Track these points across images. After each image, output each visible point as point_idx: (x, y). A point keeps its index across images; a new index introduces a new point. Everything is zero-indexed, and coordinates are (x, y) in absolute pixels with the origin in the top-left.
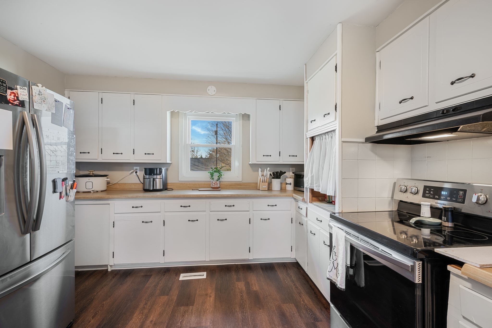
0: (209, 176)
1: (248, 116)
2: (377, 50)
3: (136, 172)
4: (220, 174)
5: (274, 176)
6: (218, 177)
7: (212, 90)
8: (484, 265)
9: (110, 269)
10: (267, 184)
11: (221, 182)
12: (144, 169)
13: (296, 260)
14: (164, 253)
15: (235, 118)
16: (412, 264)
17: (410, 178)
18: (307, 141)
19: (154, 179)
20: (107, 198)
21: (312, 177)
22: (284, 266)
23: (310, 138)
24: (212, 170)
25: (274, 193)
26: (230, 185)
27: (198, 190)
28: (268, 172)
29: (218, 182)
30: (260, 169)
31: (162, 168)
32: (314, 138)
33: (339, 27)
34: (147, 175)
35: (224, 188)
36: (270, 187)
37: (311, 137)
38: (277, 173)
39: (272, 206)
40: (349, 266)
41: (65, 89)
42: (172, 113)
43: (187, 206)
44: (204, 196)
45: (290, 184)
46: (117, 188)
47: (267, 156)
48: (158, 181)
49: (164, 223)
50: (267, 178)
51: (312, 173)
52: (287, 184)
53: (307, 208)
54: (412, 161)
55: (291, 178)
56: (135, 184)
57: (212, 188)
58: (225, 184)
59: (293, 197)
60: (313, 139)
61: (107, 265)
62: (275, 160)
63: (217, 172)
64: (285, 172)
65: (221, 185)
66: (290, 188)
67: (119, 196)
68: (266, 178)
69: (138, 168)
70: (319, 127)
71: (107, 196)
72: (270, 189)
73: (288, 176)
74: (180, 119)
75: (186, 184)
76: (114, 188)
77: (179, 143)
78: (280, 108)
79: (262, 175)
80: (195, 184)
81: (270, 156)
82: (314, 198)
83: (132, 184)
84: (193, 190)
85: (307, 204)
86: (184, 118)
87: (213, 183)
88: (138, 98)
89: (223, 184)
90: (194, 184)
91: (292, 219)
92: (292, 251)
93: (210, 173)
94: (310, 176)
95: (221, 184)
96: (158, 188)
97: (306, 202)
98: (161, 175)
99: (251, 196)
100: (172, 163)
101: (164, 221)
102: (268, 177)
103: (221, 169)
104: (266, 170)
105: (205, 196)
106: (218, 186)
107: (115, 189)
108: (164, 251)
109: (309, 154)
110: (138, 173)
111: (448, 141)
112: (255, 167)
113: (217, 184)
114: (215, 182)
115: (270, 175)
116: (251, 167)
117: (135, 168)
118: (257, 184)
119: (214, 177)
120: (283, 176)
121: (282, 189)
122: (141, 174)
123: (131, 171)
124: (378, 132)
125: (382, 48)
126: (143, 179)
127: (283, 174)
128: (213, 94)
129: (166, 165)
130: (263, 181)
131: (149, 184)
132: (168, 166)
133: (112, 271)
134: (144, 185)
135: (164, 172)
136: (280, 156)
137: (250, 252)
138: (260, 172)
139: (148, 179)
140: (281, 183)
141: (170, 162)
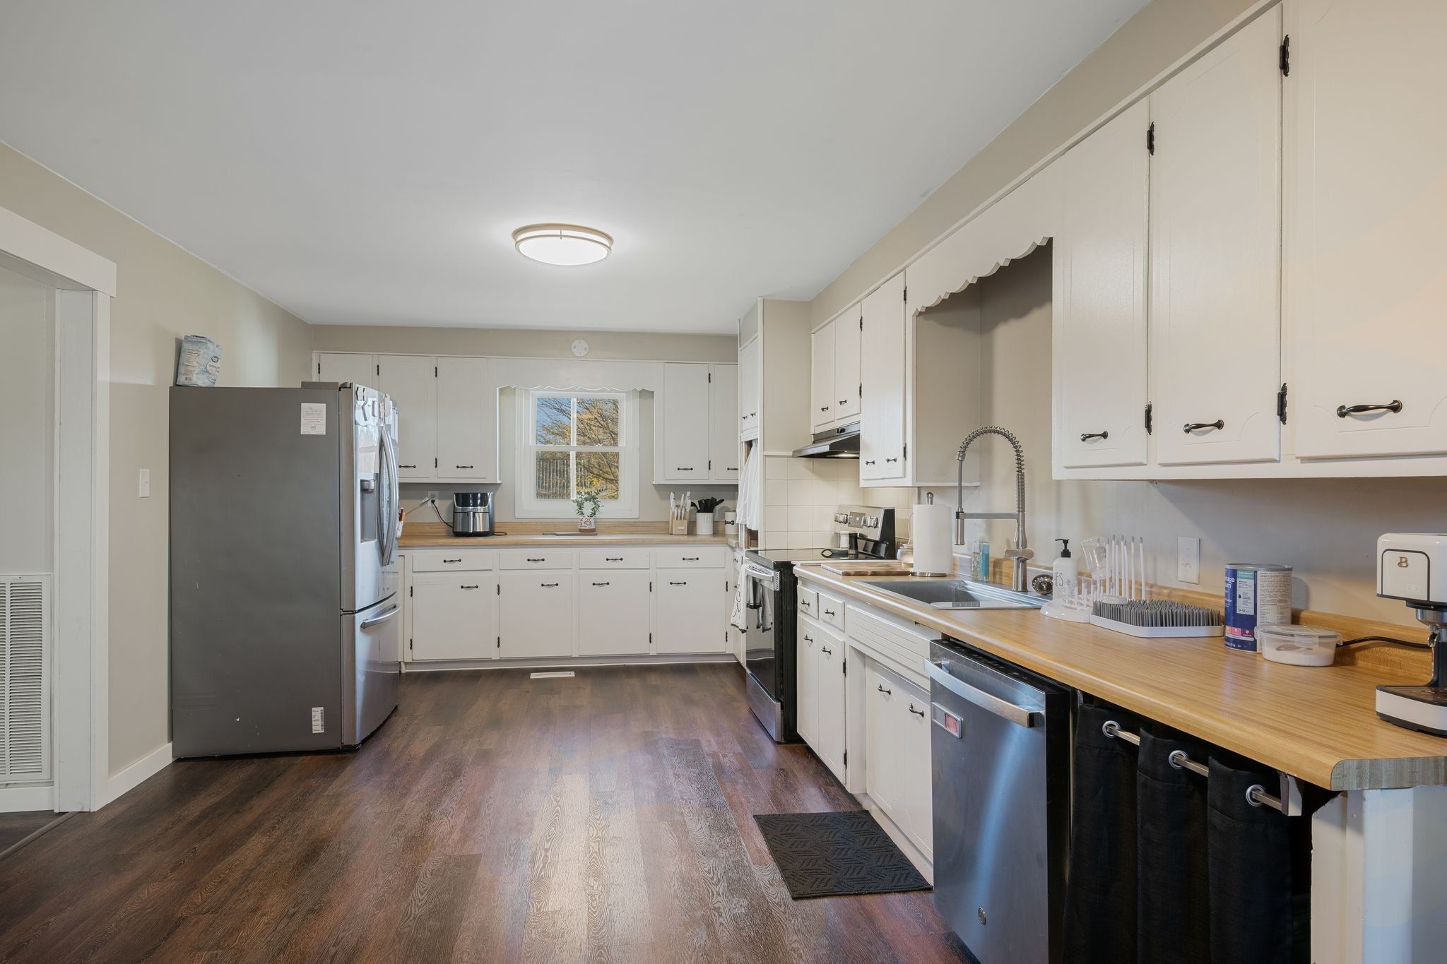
0: (574, 508)
3: (433, 502)
4: (595, 503)
5: (700, 507)
6: (592, 509)
7: (580, 347)
9: (404, 670)
10: (686, 522)
11: (598, 521)
12: (454, 495)
13: (732, 653)
14: (499, 642)
15: (624, 394)
16: (774, 575)
18: (742, 446)
19: (474, 514)
21: (745, 506)
23: (745, 442)
24: (580, 496)
25: (698, 538)
26: (615, 526)
27: (554, 534)
28: (687, 501)
29: (592, 519)
30: (672, 495)
31: (488, 493)
32: (751, 443)
33: (760, 300)
34: (459, 506)
35: (604, 530)
36: (694, 529)
37: (748, 441)
38: (706, 501)
39: (691, 559)
40: (753, 605)
41: (312, 350)
42: (500, 390)
43: (538, 559)
44: (568, 543)
45: (733, 523)
47: (685, 469)
48: (479, 517)
49: (499, 590)
50: (685, 510)
51: (745, 499)
52: (726, 523)
53: (742, 558)
55: (731, 511)
56: (431, 524)
57: (581, 530)
58: (605, 524)
59: (727, 544)
60: (749, 444)
61: (401, 662)
62: (701, 476)
63: (590, 501)
64: (722, 501)
65: (596, 525)
66: (731, 529)
67: (422, 542)
68: (683, 511)
69: (437, 493)
70: (750, 428)
72: (694, 531)
73: (730, 508)
74: (517, 398)
75: (529, 524)
76: (407, 530)
77: (517, 445)
78: (709, 378)
79: (677, 506)
80: (548, 525)
81: (691, 469)
83: (426, 524)
84: (543, 534)
85: (743, 550)
86: (523, 397)
87: (582, 521)
88: (444, 363)
89: (600, 523)
90: (545, 525)
91: (727, 583)
92: (727, 641)
93: (577, 502)
94: (742, 504)
95: (598, 524)
96: (480, 528)
97: (741, 548)
98: (487, 506)
99: (653, 543)
100: (500, 484)
101: (498, 586)
102: (688, 510)
103: (598, 495)
104: (683, 495)
105: (572, 542)
106: (593, 527)
107: (407, 532)
108: (499, 638)
109: (744, 469)
110: (437, 502)
112: (664, 490)
113: (590, 522)
114: (585, 520)
115: (693, 504)
116: (656, 490)
117: (430, 493)
118: (668, 524)
119: (584, 510)
120: (720, 509)
121: (716, 532)
122: (445, 505)
123: (424, 501)
124: (814, 442)
125: (818, 331)
126: (454, 512)
127: (718, 503)
128: (582, 355)
129: (495, 486)
130: (679, 518)
131: (465, 521)
132: (497, 489)
133: (408, 674)
134: (452, 525)
135: (490, 500)
136: (710, 469)
137: (650, 642)
138: (672, 500)
139: (461, 514)
140: (714, 522)
141: (500, 482)
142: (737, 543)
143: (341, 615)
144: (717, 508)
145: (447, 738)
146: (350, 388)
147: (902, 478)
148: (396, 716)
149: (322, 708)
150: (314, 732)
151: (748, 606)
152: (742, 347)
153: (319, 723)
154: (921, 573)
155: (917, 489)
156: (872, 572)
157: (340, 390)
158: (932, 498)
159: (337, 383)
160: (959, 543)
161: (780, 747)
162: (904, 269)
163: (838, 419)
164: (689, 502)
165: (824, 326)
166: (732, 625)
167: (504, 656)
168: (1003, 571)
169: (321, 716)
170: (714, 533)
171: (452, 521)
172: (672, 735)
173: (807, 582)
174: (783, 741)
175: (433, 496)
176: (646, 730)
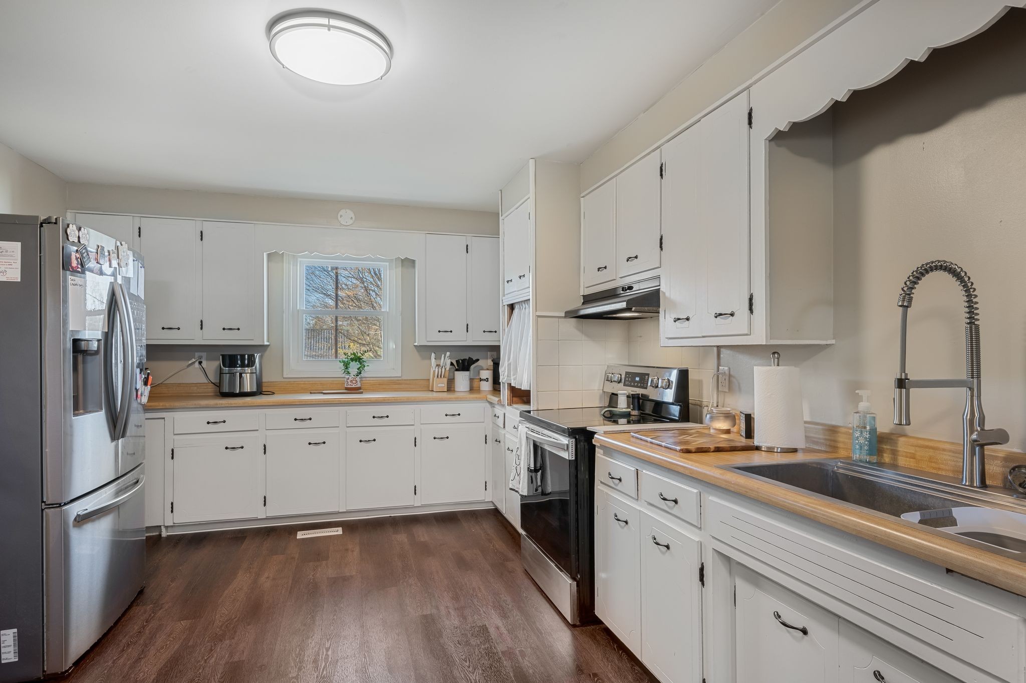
0: (341, 368)
1: (413, 262)
2: (582, 195)
3: (200, 363)
4: (361, 364)
5: (458, 367)
6: (358, 369)
7: (346, 216)
8: (607, 432)
9: (164, 534)
10: (445, 380)
11: (364, 379)
12: (221, 357)
13: (495, 506)
14: (265, 501)
15: (387, 264)
16: (567, 443)
17: (627, 364)
18: (504, 309)
19: (241, 375)
20: (161, 407)
21: (509, 365)
22: (473, 515)
23: (508, 305)
24: (346, 357)
25: (456, 395)
26: (379, 384)
27: (322, 393)
28: (446, 361)
29: (358, 379)
30: (433, 355)
31: (256, 355)
32: (514, 306)
33: (532, 162)
34: (226, 367)
35: (369, 390)
36: (453, 386)
37: (510, 305)
38: (464, 360)
39: (453, 415)
40: (533, 469)
41: (67, 210)
42: (269, 255)
43: (305, 419)
44: (336, 401)
45: (487, 380)
46: (163, 392)
47: (445, 331)
48: (247, 378)
49: (265, 450)
50: (445, 369)
51: (509, 359)
52: (481, 380)
53: (505, 414)
54: (629, 340)
55: (488, 369)
56: (198, 385)
57: (347, 389)
58: (370, 383)
59: (487, 400)
60: (512, 307)
61: (160, 526)
62: (459, 338)
63: (356, 361)
64: (478, 360)
65: (362, 384)
66: (486, 386)
67: (183, 404)
68: (443, 370)
69: (204, 354)
70: (515, 291)
71: (161, 405)
72: (453, 389)
73: (485, 367)
74: (285, 264)
75: (297, 384)
76: (157, 393)
77: (284, 308)
78: (467, 249)
79: (437, 365)
80: (315, 384)
81: (451, 332)
82: (515, 399)
83: (194, 385)
84: (311, 393)
85: (505, 407)
86: (292, 263)
87: (349, 380)
88: (209, 228)
89: (366, 382)
90: (312, 384)
91: (486, 436)
92: (486, 489)
93: (344, 362)
94: (506, 364)
95: (364, 383)
96: (248, 388)
97: (503, 406)
98: (254, 367)
99: (418, 400)
100: (269, 345)
101: (265, 446)
102: (448, 369)
103: (363, 355)
104: (443, 355)
105: (339, 401)
106: (359, 385)
107: (158, 395)
108: (265, 498)
109: (506, 331)
110: (204, 364)
111: (651, 318)
112: (426, 350)
113: (356, 381)
114: (352, 379)
115: (452, 364)
116: (418, 351)
117: (197, 354)
118: (429, 382)
119: (350, 370)
120: (475, 367)
121: (472, 389)
122: (212, 366)
123: (190, 362)
124: (583, 303)
125: (587, 195)
126: (220, 373)
127: (474, 363)
128: (348, 224)
129: (262, 348)
130: (440, 376)
131: (232, 383)
132: (265, 351)
133: (169, 537)
134: (219, 385)
135: (257, 360)
136: (467, 331)
137: (415, 494)
138: (433, 360)
139: (228, 375)
140: (470, 379)
141: (268, 343)
142: (500, 401)
143: (42, 510)
144: (472, 367)
145: (191, 643)
146: (56, 223)
147: (747, 335)
148: (137, 605)
149: (15, 630)
150: (3, 662)
151: (529, 470)
152: (504, 216)
153: (12, 649)
154: (768, 448)
155: (715, 349)
156: (715, 447)
157: (41, 226)
158: (778, 358)
159: (37, 217)
160: (904, 422)
161: (577, 631)
162: (748, 88)
163: (621, 278)
164: (448, 362)
165: (600, 186)
166: (511, 489)
167: (270, 514)
168: (899, 449)
169: (14, 640)
170: (470, 390)
171: (218, 381)
172: (456, 623)
173: (609, 451)
174: (578, 623)
175: (201, 357)
176: (425, 613)
